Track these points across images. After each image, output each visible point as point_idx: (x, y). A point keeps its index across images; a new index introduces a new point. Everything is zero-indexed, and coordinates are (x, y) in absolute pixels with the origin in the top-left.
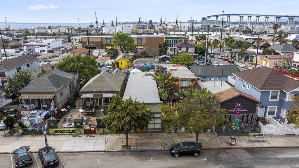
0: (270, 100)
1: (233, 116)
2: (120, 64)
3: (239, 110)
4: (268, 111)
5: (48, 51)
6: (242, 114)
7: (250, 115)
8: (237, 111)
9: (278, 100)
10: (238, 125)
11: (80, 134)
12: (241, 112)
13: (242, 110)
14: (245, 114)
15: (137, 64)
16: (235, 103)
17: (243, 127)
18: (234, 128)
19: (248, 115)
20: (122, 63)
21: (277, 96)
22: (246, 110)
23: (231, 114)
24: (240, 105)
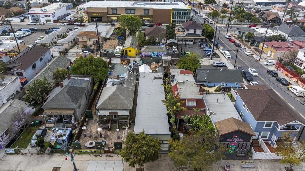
0: (264, 127)
1: (230, 144)
2: (128, 52)
3: (236, 140)
4: (261, 135)
5: (53, 21)
6: (238, 143)
7: (245, 143)
8: (234, 140)
9: (271, 127)
10: (233, 150)
11: (101, 153)
12: (237, 141)
13: (238, 140)
14: (241, 143)
15: (145, 53)
16: (233, 135)
17: (238, 151)
18: (230, 152)
19: (243, 144)
20: (130, 51)
21: (271, 125)
22: (242, 140)
23: (229, 143)
24: (237, 136)
